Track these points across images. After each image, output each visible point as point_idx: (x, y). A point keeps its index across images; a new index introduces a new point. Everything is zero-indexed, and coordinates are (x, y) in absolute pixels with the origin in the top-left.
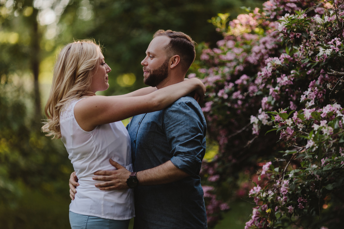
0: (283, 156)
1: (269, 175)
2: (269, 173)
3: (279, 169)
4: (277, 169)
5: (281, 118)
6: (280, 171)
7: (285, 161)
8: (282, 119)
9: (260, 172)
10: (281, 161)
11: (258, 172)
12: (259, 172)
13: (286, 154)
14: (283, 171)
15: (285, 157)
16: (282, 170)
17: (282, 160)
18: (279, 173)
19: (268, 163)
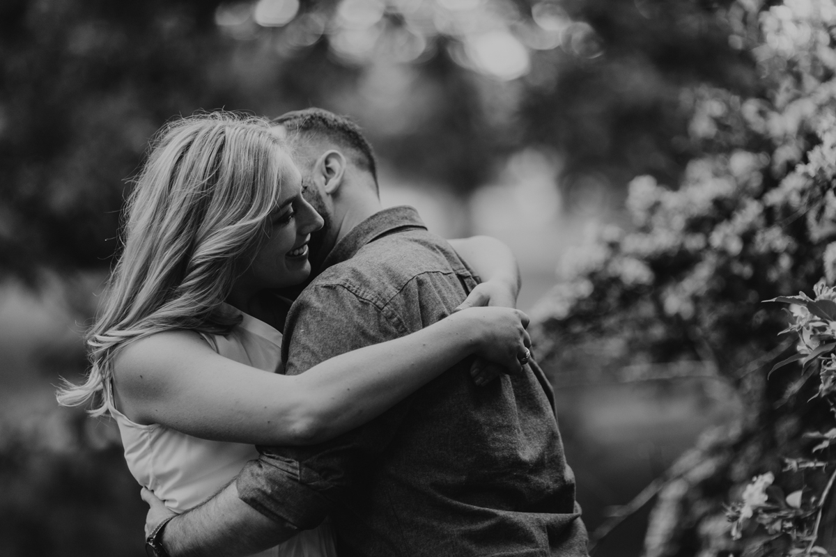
0: (814, 450)
1: (769, 520)
2: (767, 511)
3: (803, 496)
4: (795, 499)
5: (816, 318)
6: (805, 504)
7: (820, 468)
8: (821, 321)
9: (738, 509)
10: (808, 468)
11: (729, 509)
12: (734, 509)
13: (825, 444)
14: (817, 501)
15: (821, 455)
16: (813, 499)
17: (811, 465)
18: (801, 512)
19: (760, 477)
